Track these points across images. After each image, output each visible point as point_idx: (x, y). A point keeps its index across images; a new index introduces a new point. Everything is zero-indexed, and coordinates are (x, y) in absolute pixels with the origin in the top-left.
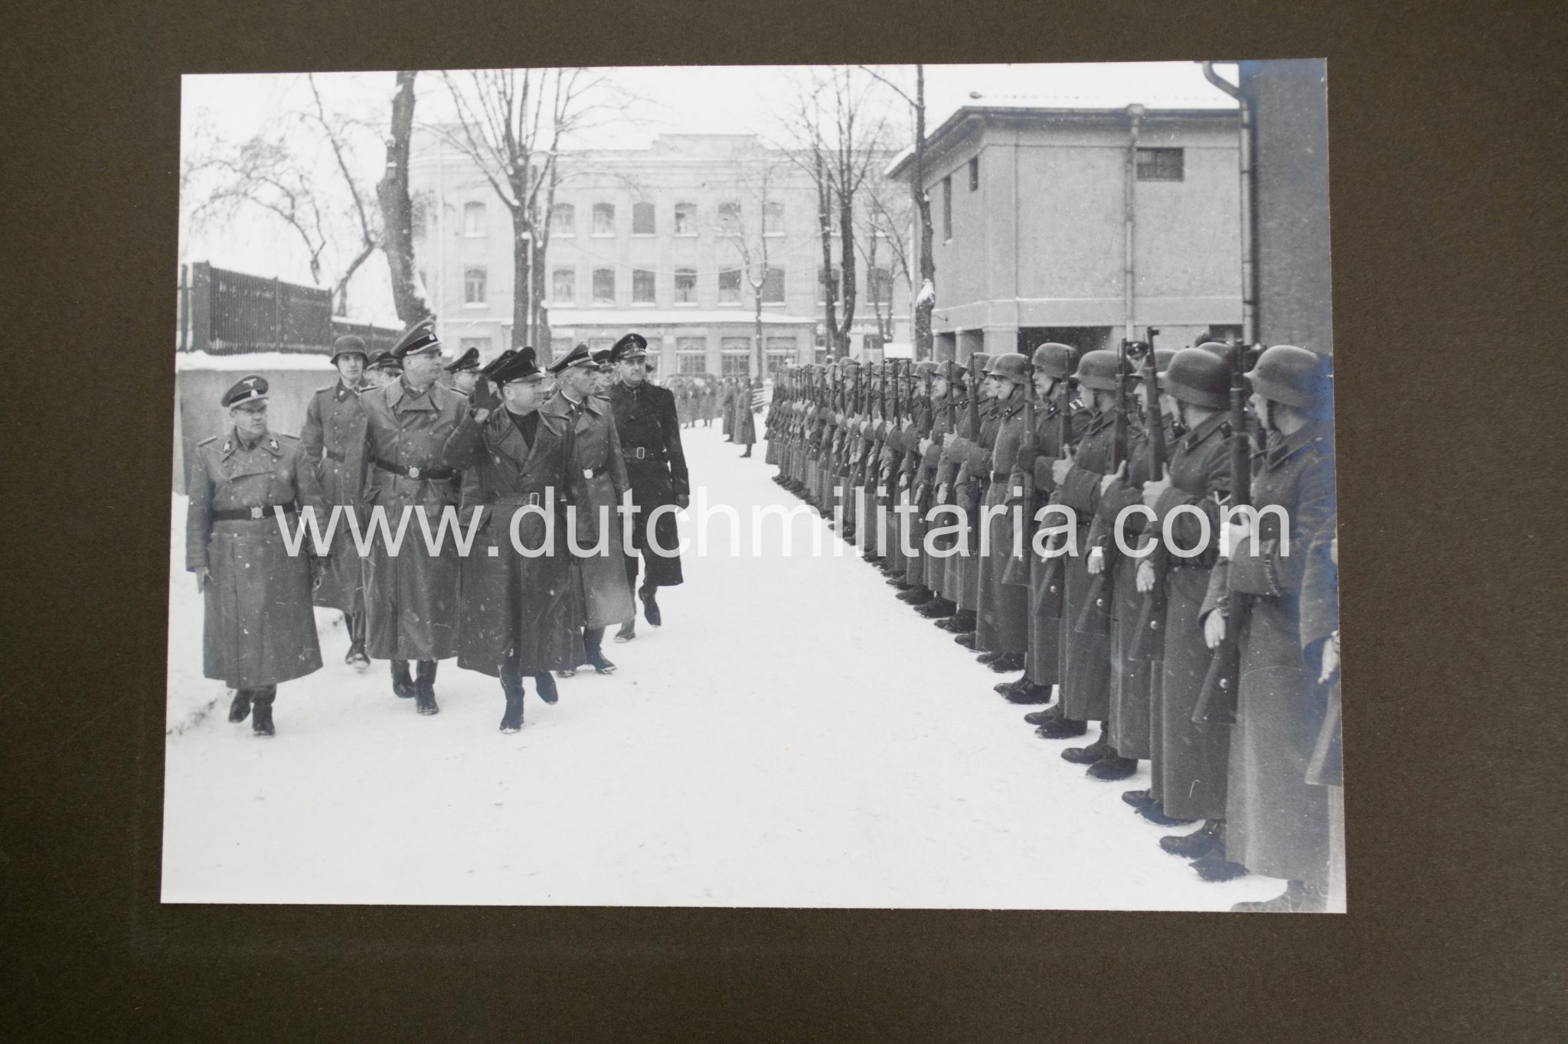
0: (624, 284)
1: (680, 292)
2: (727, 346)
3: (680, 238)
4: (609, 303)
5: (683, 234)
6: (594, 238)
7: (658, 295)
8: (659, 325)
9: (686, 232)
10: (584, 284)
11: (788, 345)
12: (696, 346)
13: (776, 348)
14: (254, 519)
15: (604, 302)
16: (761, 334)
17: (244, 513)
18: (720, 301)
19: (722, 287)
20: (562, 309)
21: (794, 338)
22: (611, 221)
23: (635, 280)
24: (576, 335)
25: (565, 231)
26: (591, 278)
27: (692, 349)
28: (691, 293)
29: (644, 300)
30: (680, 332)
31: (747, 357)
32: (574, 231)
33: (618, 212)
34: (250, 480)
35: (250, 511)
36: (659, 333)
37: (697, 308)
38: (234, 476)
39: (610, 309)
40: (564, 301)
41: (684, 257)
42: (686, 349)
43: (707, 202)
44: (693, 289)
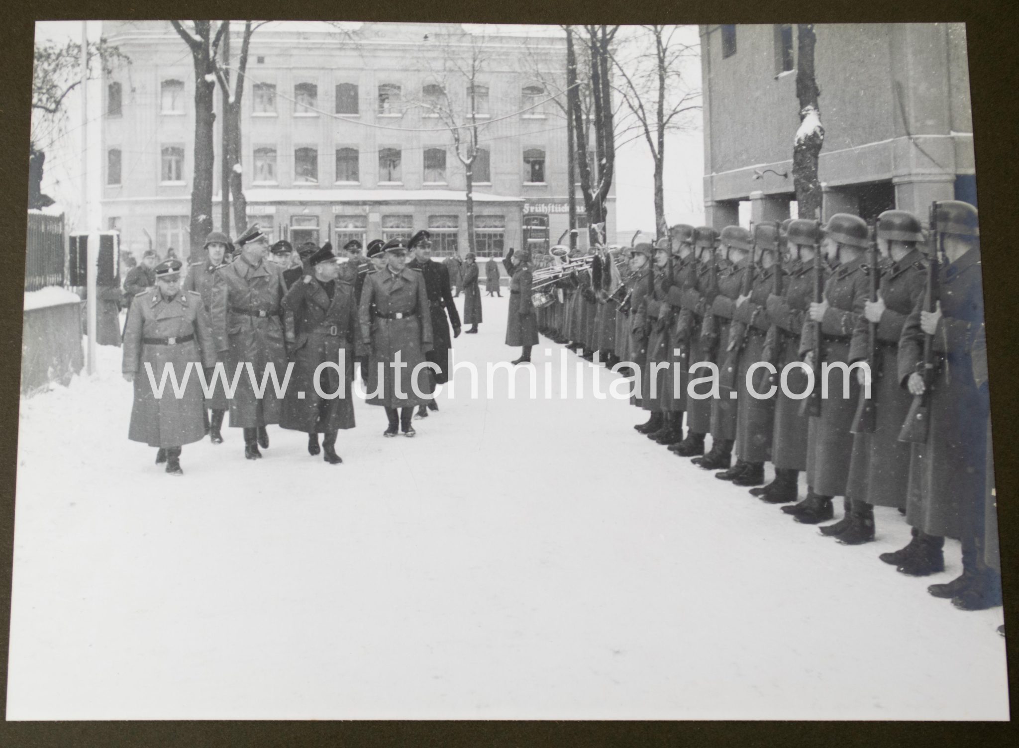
0: (327, 163)
1: (385, 171)
2: (435, 224)
3: (383, 118)
4: (312, 182)
5: (386, 115)
6: (296, 118)
7: (361, 175)
8: (365, 203)
9: (390, 113)
10: (286, 164)
11: (497, 223)
12: (403, 225)
13: (484, 227)
14: (170, 345)
15: (307, 180)
16: (472, 212)
17: (163, 341)
18: (425, 180)
19: (427, 167)
20: (264, 187)
21: (502, 217)
22: (314, 102)
23: (339, 159)
24: (277, 212)
25: (265, 111)
26: (293, 159)
27: (398, 227)
28: (395, 173)
29: (348, 179)
30: (386, 210)
31: (455, 235)
32: (276, 112)
33: (320, 90)
34: (168, 322)
35: (168, 340)
36: (365, 211)
37: (402, 187)
38: (158, 318)
39: (310, 187)
40: (265, 179)
41: (389, 138)
42: (392, 227)
43: (412, 83)
44: (398, 168)
